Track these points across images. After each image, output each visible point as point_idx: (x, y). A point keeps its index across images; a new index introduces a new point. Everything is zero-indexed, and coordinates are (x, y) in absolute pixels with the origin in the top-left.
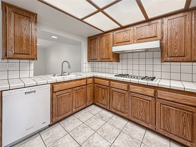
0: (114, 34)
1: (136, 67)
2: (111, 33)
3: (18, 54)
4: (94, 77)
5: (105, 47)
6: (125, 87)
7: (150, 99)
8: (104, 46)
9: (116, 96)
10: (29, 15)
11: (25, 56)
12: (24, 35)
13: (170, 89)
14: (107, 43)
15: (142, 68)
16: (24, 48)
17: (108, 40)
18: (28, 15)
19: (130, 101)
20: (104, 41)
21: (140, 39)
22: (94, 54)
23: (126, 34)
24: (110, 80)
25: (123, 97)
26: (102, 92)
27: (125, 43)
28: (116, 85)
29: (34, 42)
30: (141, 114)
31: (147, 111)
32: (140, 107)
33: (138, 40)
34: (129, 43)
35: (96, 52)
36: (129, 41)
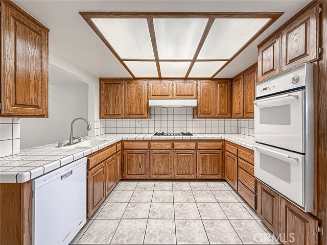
0: (150, 84)
1: (171, 124)
2: (145, 82)
3: (21, 105)
4: (122, 141)
5: (136, 98)
6: (168, 146)
7: (192, 152)
8: (134, 97)
9: (158, 159)
10: (40, 29)
11: (33, 111)
12: (32, 68)
13: (206, 140)
14: (139, 94)
15: (177, 124)
16: (32, 95)
17: (141, 90)
18: (38, 30)
19: (175, 160)
20: (134, 89)
21: (179, 95)
22: (113, 107)
23: (164, 87)
24: (150, 141)
25: (166, 157)
26: (138, 159)
27: (163, 97)
28: (159, 146)
29: (45, 84)
30: (185, 169)
31: (191, 163)
32: (184, 162)
33: (177, 95)
34: (168, 97)
35: (118, 103)
36: (168, 95)
